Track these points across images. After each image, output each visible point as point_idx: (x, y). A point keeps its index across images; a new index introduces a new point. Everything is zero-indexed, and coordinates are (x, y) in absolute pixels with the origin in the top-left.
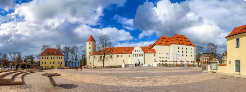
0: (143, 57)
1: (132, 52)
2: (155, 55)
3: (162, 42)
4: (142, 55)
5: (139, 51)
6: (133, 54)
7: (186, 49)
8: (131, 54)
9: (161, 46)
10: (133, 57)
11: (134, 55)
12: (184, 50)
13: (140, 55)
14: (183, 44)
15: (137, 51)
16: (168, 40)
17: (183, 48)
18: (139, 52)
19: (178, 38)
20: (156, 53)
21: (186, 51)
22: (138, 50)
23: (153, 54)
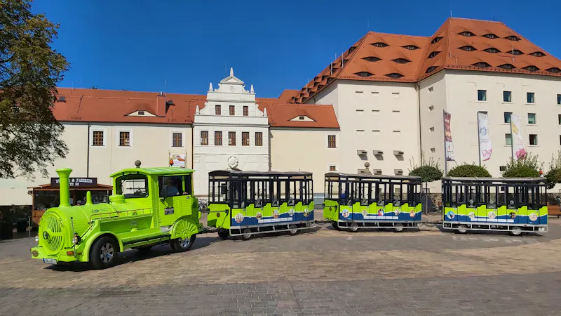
0: (264, 149)
1: (197, 119)
2: (332, 142)
3: (371, 66)
4: (259, 136)
5: (239, 110)
6: (198, 130)
7: (530, 97)
8: (185, 132)
9: (367, 89)
10: (199, 149)
11: (204, 134)
12: (518, 106)
13: (245, 136)
14: (507, 69)
15: (225, 109)
16: (409, 54)
17: (507, 96)
18: (239, 118)
19: (469, 40)
20: (338, 128)
21: (531, 108)
22: (232, 109)
23: (324, 135)
